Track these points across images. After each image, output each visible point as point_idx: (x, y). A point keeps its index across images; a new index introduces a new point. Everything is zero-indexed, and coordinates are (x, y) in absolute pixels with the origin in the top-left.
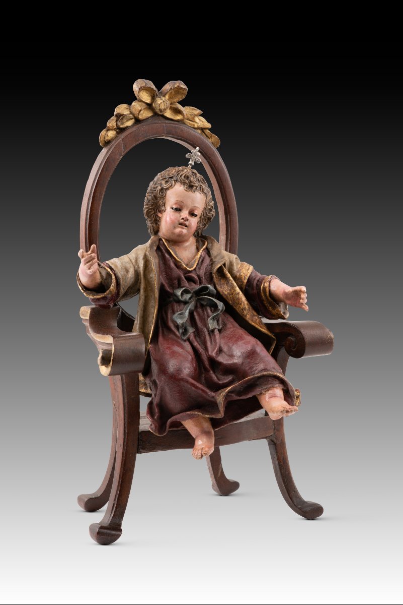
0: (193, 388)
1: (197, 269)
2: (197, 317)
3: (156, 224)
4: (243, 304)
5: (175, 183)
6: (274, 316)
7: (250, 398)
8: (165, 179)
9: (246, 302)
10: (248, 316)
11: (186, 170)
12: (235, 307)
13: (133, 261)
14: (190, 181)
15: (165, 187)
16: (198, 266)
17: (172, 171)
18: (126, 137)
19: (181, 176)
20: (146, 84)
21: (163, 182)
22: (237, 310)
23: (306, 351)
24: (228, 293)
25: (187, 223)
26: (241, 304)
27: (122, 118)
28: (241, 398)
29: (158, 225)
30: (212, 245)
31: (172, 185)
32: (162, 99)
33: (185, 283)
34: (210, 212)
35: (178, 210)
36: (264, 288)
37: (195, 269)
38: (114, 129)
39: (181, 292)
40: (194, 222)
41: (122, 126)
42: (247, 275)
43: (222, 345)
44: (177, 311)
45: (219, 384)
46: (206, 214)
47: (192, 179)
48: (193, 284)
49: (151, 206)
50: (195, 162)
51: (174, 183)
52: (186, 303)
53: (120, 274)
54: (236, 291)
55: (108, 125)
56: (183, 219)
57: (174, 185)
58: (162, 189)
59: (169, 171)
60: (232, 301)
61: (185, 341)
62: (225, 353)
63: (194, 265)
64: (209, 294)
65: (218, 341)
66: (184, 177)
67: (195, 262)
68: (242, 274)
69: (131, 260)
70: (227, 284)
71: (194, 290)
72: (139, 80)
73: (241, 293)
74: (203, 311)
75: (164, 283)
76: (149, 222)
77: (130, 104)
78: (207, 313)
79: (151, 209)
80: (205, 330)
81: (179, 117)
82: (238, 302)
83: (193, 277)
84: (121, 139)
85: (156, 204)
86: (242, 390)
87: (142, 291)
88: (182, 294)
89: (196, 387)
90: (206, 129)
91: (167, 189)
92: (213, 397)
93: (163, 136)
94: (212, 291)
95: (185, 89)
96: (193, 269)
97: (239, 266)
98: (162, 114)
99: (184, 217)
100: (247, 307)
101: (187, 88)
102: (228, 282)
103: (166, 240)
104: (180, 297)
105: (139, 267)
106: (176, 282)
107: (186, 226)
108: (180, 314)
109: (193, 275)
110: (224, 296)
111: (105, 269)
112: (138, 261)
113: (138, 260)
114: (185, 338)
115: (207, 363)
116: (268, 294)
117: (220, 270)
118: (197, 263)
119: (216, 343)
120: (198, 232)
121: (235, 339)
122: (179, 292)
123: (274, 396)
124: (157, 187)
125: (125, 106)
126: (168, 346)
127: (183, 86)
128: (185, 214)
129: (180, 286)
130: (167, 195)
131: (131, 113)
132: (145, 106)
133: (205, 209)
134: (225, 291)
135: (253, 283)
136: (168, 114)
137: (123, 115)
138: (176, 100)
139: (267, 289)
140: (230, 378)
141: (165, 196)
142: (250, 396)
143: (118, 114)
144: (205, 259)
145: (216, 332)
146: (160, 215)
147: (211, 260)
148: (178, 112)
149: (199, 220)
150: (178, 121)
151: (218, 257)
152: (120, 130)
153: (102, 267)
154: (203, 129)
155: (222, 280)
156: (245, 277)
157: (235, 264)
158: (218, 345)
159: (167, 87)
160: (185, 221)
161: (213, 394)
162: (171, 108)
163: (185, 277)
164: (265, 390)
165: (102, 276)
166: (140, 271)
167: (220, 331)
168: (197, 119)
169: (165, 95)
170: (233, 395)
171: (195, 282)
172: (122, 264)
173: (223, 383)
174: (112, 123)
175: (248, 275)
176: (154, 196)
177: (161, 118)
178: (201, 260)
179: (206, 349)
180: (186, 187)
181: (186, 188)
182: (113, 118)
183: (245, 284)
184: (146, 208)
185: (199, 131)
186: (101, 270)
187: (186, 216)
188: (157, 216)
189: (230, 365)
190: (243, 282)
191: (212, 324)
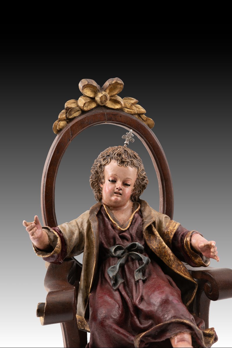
0: (116, 333)
1: (130, 229)
2: (127, 270)
3: (100, 193)
4: (168, 256)
5: (111, 160)
6: (197, 264)
7: (163, 341)
8: (104, 157)
9: (171, 254)
10: (174, 266)
11: (119, 149)
12: (162, 259)
13: (79, 224)
14: (122, 158)
15: (103, 164)
16: (131, 227)
17: (110, 150)
18: (73, 125)
19: (115, 154)
20: (88, 82)
21: (102, 160)
22: (164, 261)
23: (220, 295)
24: (156, 247)
25: (121, 192)
26: (167, 256)
27: (71, 111)
28: (156, 341)
29: (101, 194)
30: (144, 209)
31: (108, 162)
32: (102, 94)
33: (119, 241)
34: (143, 181)
35: (114, 181)
36: (187, 242)
37: (128, 229)
38: (64, 120)
39: (114, 249)
40: (128, 191)
41: (70, 117)
42: (173, 231)
43: (144, 294)
44: (112, 265)
45: (140, 328)
46: (140, 183)
47: (123, 156)
48: (126, 241)
49: (94, 179)
50: (129, 141)
51: (109, 160)
52: (119, 258)
53: (66, 236)
54: (162, 245)
55: (59, 117)
56: (117, 189)
57: (110, 162)
58: (101, 165)
59: (107, 150)
60: (159, 254)
61: (116, 290)
62: (145, 301)
63: (127, 225)
64: (137, 250)
65: (141, 290)
66: (117, 155)
67: (128, 223)
68: (169, 230)
69: (77, 224)
70: (155, 240)
71: (127, 247)
72: (83, 80)
73: (167, 247)
74: (133, 264)
75: (103, 242)
76: (94, 192)
77: (77, 99)
78: (136, 265)
79: (95, 181)
80: (133, 281)
81: (118, 107)
82: (165, 254)
83: (126, 236)
84: (69, 127)
85: (98, 177)
86: (156, 334)
87: (85, 249)
88: (115, 251)
89: (119, 332)
90: (143, 114)
91: (105, 165)
92: (132, 341)
93: (105, 122)
94: (140, 247)
95: (121, 84)
96: (126, 229)
97: (168, 224)
98: (103, 105)
99: (118, 187)
100: (172, 258)
101: (123, 83)
102: (156, 238)
103: (107, 206)
104: (113, 254)
105: (83, 229)
106: (112, 240)
107: (121, 194)
108: (113, 268)
109: (126, 234)
110: (153, 250)
111: (53, 233)
112: (83, 225)
113: (83, 223)
114: (115, 288)
115: (131, 309)
116: (189, 247)
117: (150, 229)
118: (130, 223)
119: (139, 292)
120: (135, 198)
121: (153, 289)
122: (113, 249)
123: (182, 340)
124: (97, 164)
125: (72, 101)
126: (101, 295)
127: (120, 81)
128: (119, 184)
129: (115, 244)
130: (105, 170)
131: (78, 106)
132: (89, 100)
133: (137, 179)
134: (154, 246)
135: (178, 238)
136: (109, 104)
137: (71, 108)
138: (115, 92)
139: (189, 243)
140: (150, 322)
141: (104, 171)
142: (163, 339)
143: (67, 107)
144: (137, 220)
145: (141, 282)
146: (101, 186)
147: (143, 221)
148: (117, 102)
149: (133, 188)
150: (117, 109)
151: (149, 218)
152: (69, 120)
153: (51, 232)
154: (139, 115)
155: (151, 237)
156: (171, 233)
157: (164, 223)
158: (140, 295)
159: (107, 83)
160: (119, 190)
161: (133, 338)
162: (110, 100)
163: (120, 236)
164: (173, 335)
165: (50, 239)
166: (84, 232)
167: (144, 281)
168: (134, 107)
169: (106, 90)
170: (149, 338)
171: (128, 240)
172: (69, 227)
173: (144, 327)
174: (62, 115)
175: (175, 231)
176: (96, 171)
177: (103, 108)
178: (134, 221)
179: (132, 298)
180: (119, 162)
181: (119, 164)
182: (63, 111)
183: (171, 239)
184: (91, 181)
185: (137, 116)
186: (50, 234)
187: (119, 186)
188: (99, 186)
189: (148, 312)
190: (170, 237)
191: (138, 276)
